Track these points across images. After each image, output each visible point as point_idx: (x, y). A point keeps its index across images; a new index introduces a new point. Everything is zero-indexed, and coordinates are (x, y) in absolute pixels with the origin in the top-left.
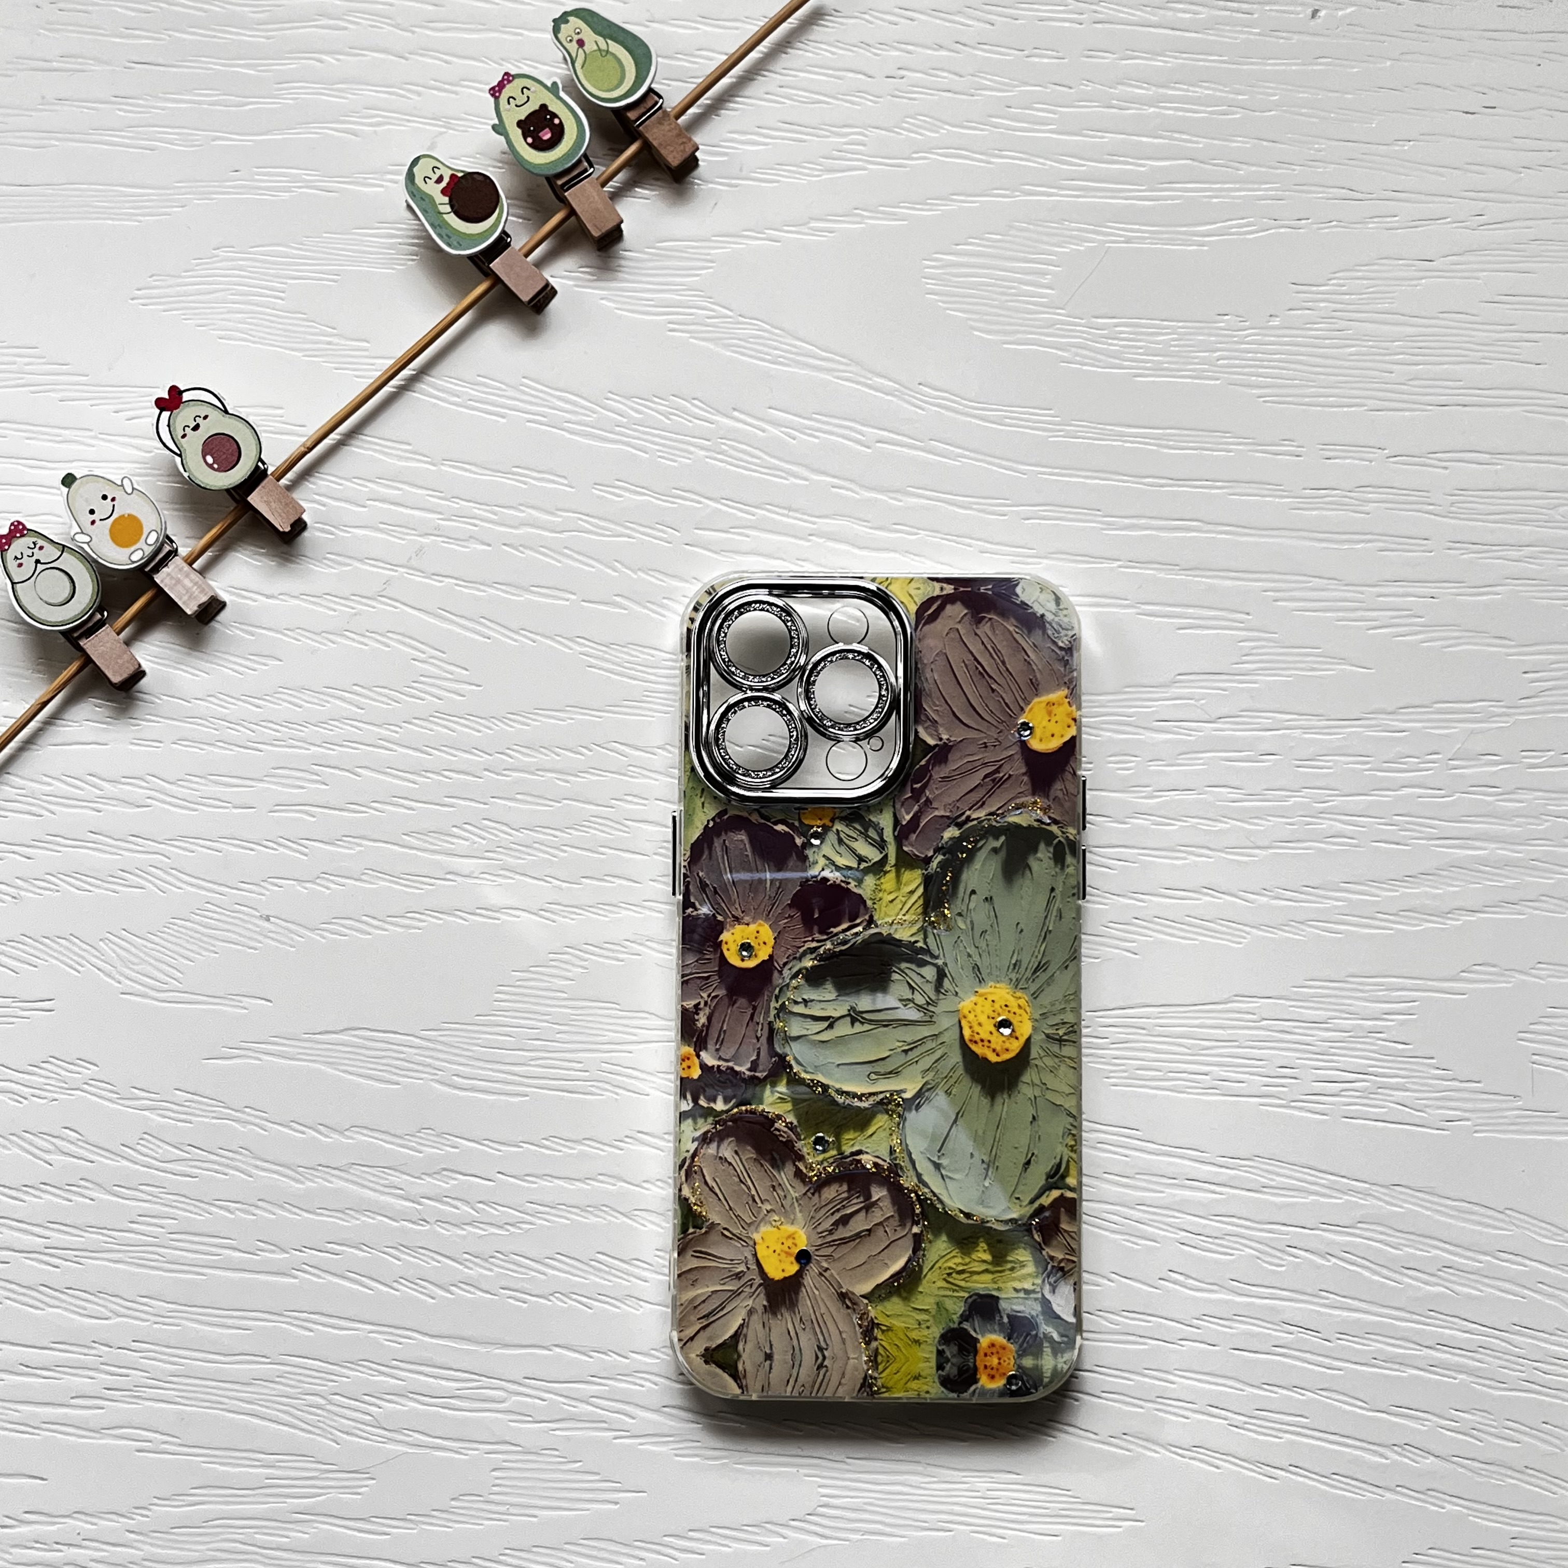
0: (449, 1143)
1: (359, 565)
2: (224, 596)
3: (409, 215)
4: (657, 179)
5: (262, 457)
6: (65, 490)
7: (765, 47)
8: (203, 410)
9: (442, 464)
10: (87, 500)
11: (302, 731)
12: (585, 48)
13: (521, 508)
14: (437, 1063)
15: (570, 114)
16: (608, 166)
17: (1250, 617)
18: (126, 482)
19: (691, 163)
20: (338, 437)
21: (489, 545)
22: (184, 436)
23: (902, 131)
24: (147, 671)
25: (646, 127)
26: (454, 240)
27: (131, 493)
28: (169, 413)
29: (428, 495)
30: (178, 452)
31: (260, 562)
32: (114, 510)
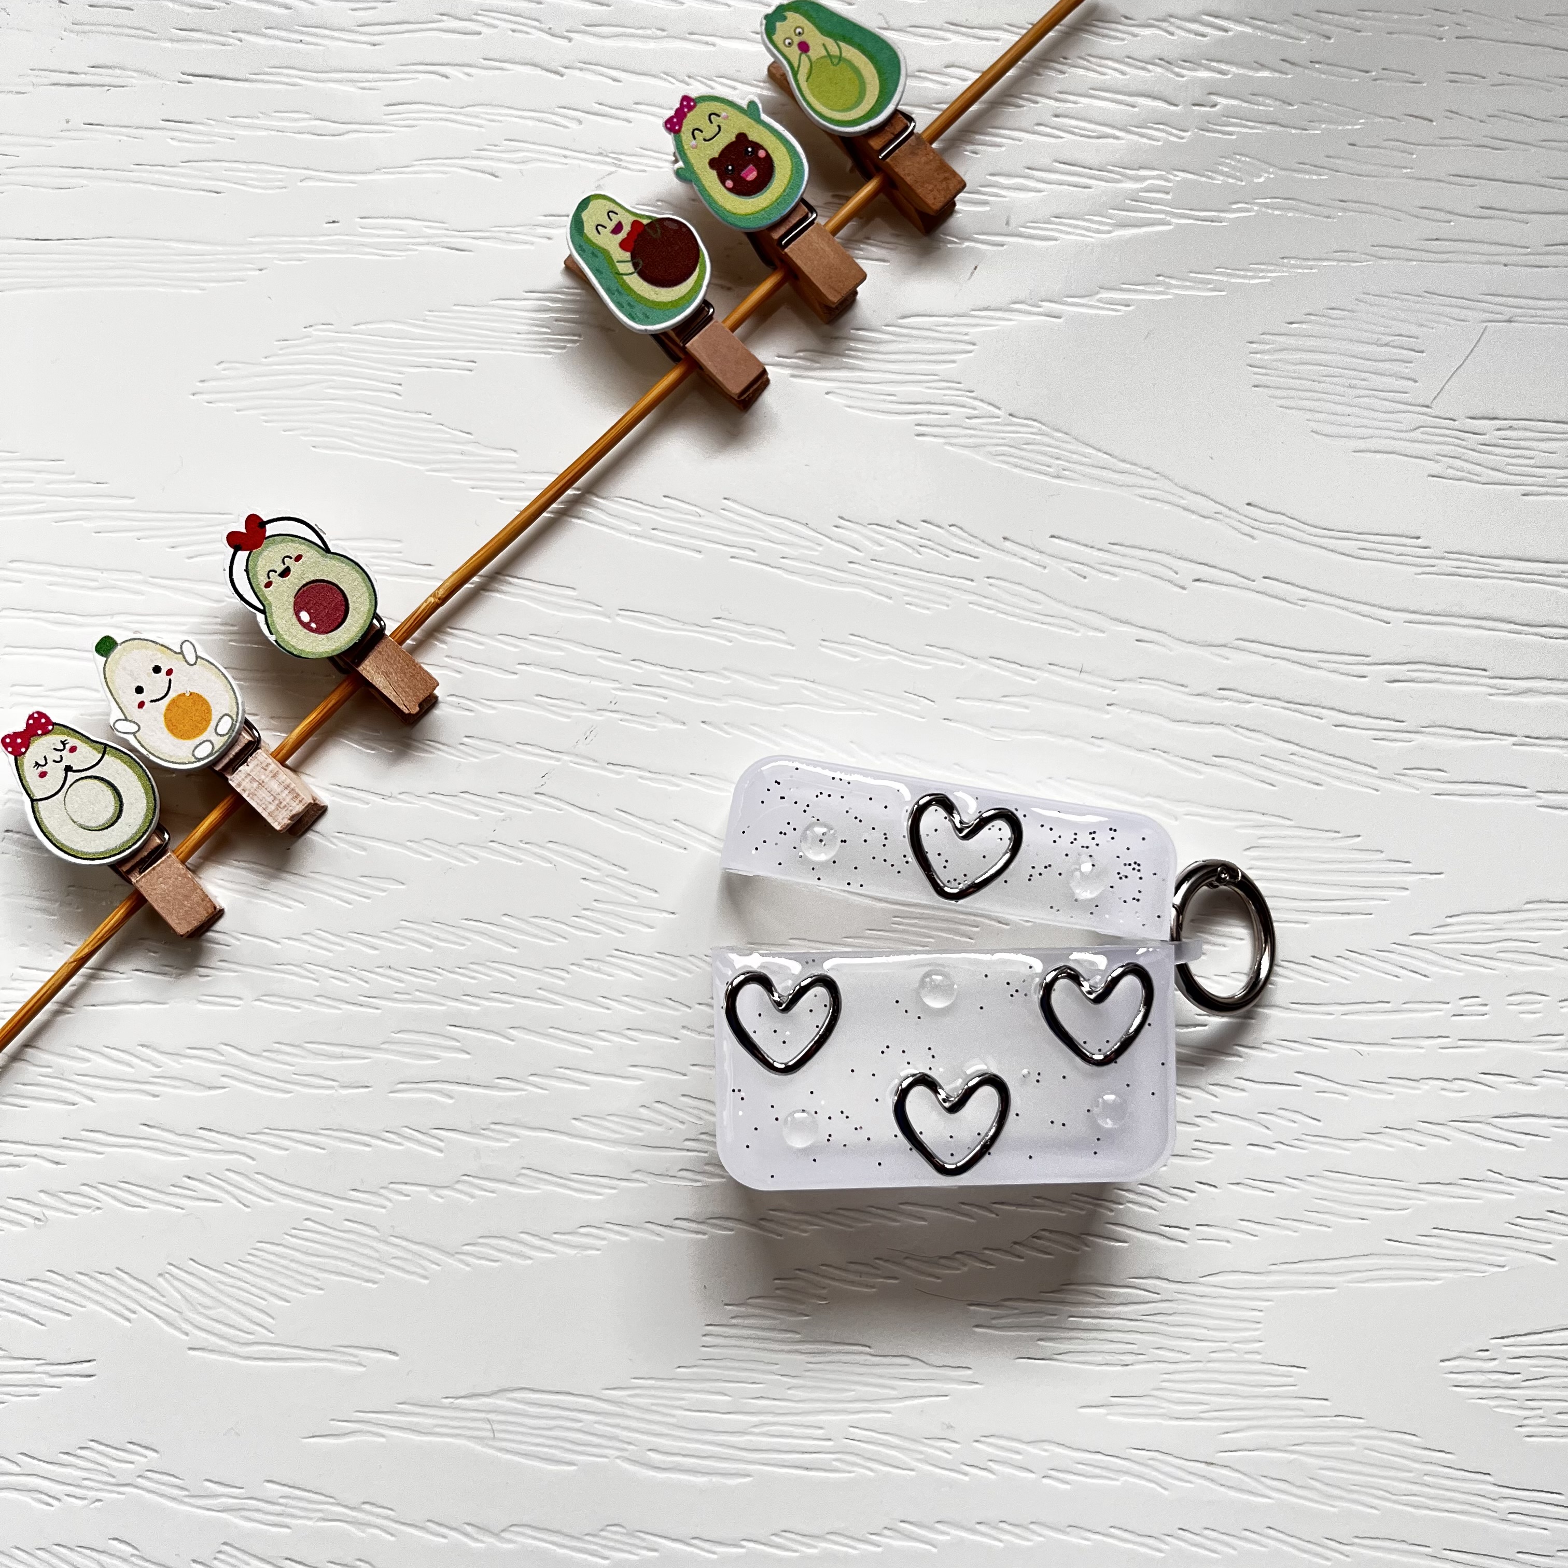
0: (644, 1544)
1: (507, 752)
2: (324, 798)
5: (378, 611)
6: (101, 659)
8: (294, 549)
9: (618, 615)
10: (131, 675)
11: (435, 981)
12: (809, 53)
13: (726, 673)
14: (625, 1434)
15: (781, 146)
16: (833, 214)
18: (187, 648)
19: (949, 209)
20: (483, 581)
21: (684, 724)
22: (268, 585)
23: (1214, 175)
25: (895, 159)
26: (637, 311)
27: (195, 663)
28: (247, 553)
29: (600, 657)
30: (261, 607)
31: (373, 749)
32: (169, 687)
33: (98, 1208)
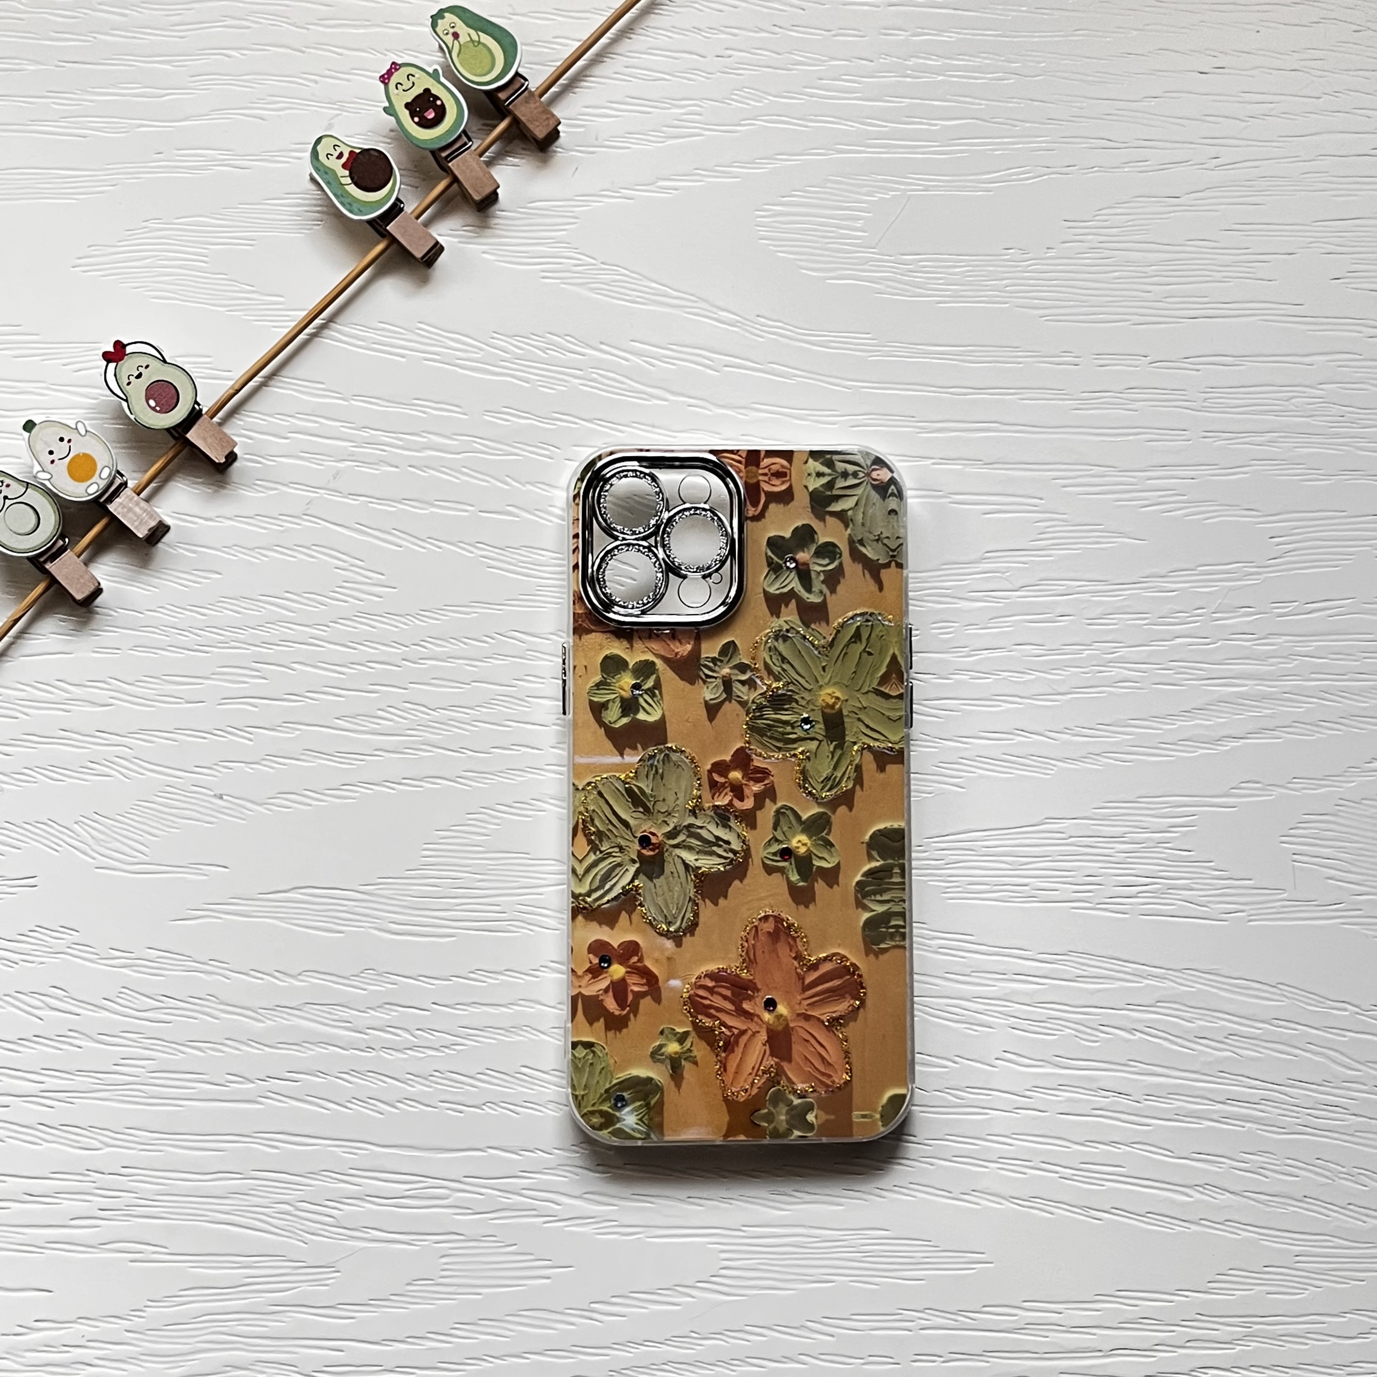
0: (389, 981)
1: (284, 489)
2: (168, 521)
3: (312, 187)
4: (523, 149)
5: (198, 400)
6: (26, 434)
7: (612, 34)
8: (144, 360)
9: (352, 399)
10: (46, 443)
11: (243, 634)
12: (460, 39)
13: (422, 434)
14: (374, 913)
15: (450, 96)
16: (484, 140)
17: (1043, 502)
18: (80, 426)
19: (554, 135)
20: (261, 380)
21: (397, 467)
22: (129, 384)
23: (731, 102)
24: (104, 589)
25: (515, 105)
26: (355, 207)
27: (85, 435)
28: (114, 364)
29: (342, 426)
30: (125, 398)
31: (198, 489)
32: (70, 450)
33: (35, 782)
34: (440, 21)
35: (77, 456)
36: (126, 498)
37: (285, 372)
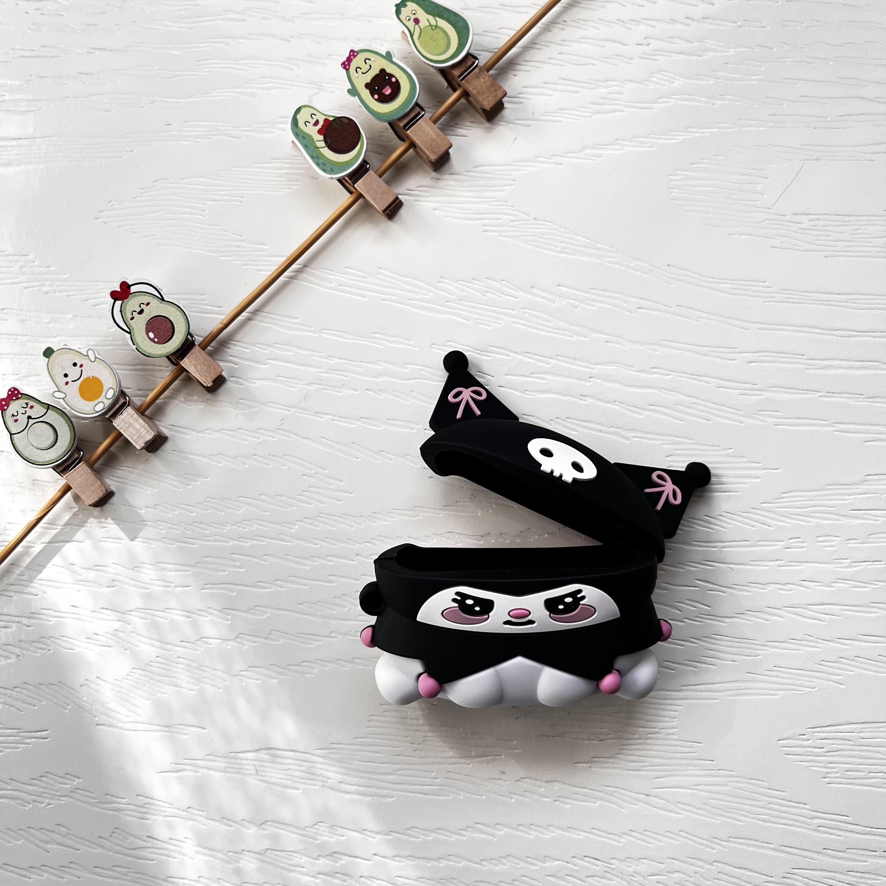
0: (337, 833)
1: (263, 407)
2: (166, 432)
3: (294, 152)
4: (473, 122)
5: (190, 331)
6: (46, 360)
8: (145, 299)
9: (322, 332)
10: (62, 367)
11: (225, 530)
12: (419, 24)
13: (380, 363)
14: (326, 773)
15: (404, 75)
18: (91, 353)
19: (500, 106)
20: (247, 315)
21: (356, 390)
22: (132, 319)
23: (650, 84)
25: (467, 81)
26: (328, 167)
27: (94, 361)
28: (121, 302)
29: (313, 355)
30: (129, 331)
31: (191, 406)
32: (81, 374)
33: (50, 650)
34: (402, 9)
35: (88, 378)
36: (128, 414)
37: (267, 309)
